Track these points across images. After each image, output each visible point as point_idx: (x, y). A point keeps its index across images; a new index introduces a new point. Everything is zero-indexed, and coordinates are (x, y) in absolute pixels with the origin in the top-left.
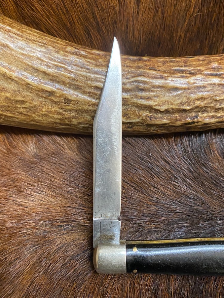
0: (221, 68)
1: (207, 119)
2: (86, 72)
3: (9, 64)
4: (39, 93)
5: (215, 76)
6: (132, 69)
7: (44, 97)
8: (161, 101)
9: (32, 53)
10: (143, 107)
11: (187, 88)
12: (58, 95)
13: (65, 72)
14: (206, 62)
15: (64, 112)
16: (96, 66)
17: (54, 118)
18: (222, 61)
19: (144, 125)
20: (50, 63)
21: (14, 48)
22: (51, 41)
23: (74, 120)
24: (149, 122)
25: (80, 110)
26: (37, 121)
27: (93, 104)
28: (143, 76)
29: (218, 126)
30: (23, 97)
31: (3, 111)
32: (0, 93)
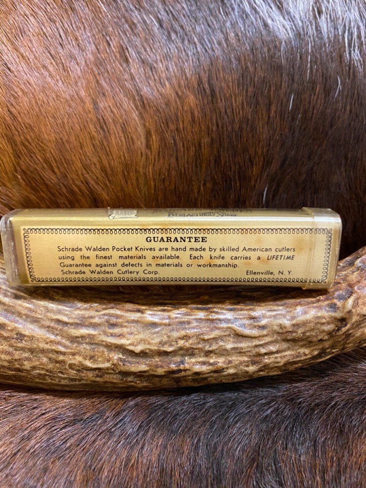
1: (197, 367)
5: (202, 310)
8: (136, 340)
10: (113, 347)
11: (168, 323)
12: (9, 328)
15: (15, 352)
19: (117, 373)
23: (26, 363)
24: (122, 369)
25: (35, 349)
27: (51, 342)
28: (117, 308)
29: (215, 377)
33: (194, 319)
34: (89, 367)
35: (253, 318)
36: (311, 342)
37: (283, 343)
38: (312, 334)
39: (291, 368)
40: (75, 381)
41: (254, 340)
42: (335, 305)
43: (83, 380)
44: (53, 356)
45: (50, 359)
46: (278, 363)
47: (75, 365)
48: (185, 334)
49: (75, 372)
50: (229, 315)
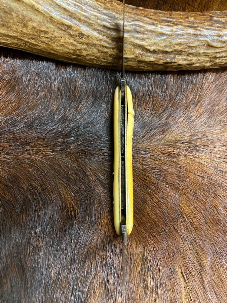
0: (196, 22)
1: (181, 61)
2: (97, 12)
4: (60, 26)
5: (191, 28)
6: (132, 15)
7: (63, 30)
8: (152, 43)
10: (137, 46)
11: (170, 34)
12: (74, 29)
13: (81, 11)
14: (185, 16)
15: (77, 45)
16: (105, 9)
17: (69, 49)
18: (197, 17)
19: (136, 61)
20: (70, 2)
23: (84, 52)
24: (140, 59)
25: (90, 44)
26: (55, 50)
27: (101, 40)
28: (140, 21)
29: (187, 67)
30: (46, 28)
31: (29, 38)
32: (28, 23)
33: (186, 33)
35: (220, 36)
40: (111, 64)
41: (216, 49)
44: (101, 49)
45: (99, 50)
47: (113, 55)
48: (180, 42)
49: (112, 59)
50: (206, 33)
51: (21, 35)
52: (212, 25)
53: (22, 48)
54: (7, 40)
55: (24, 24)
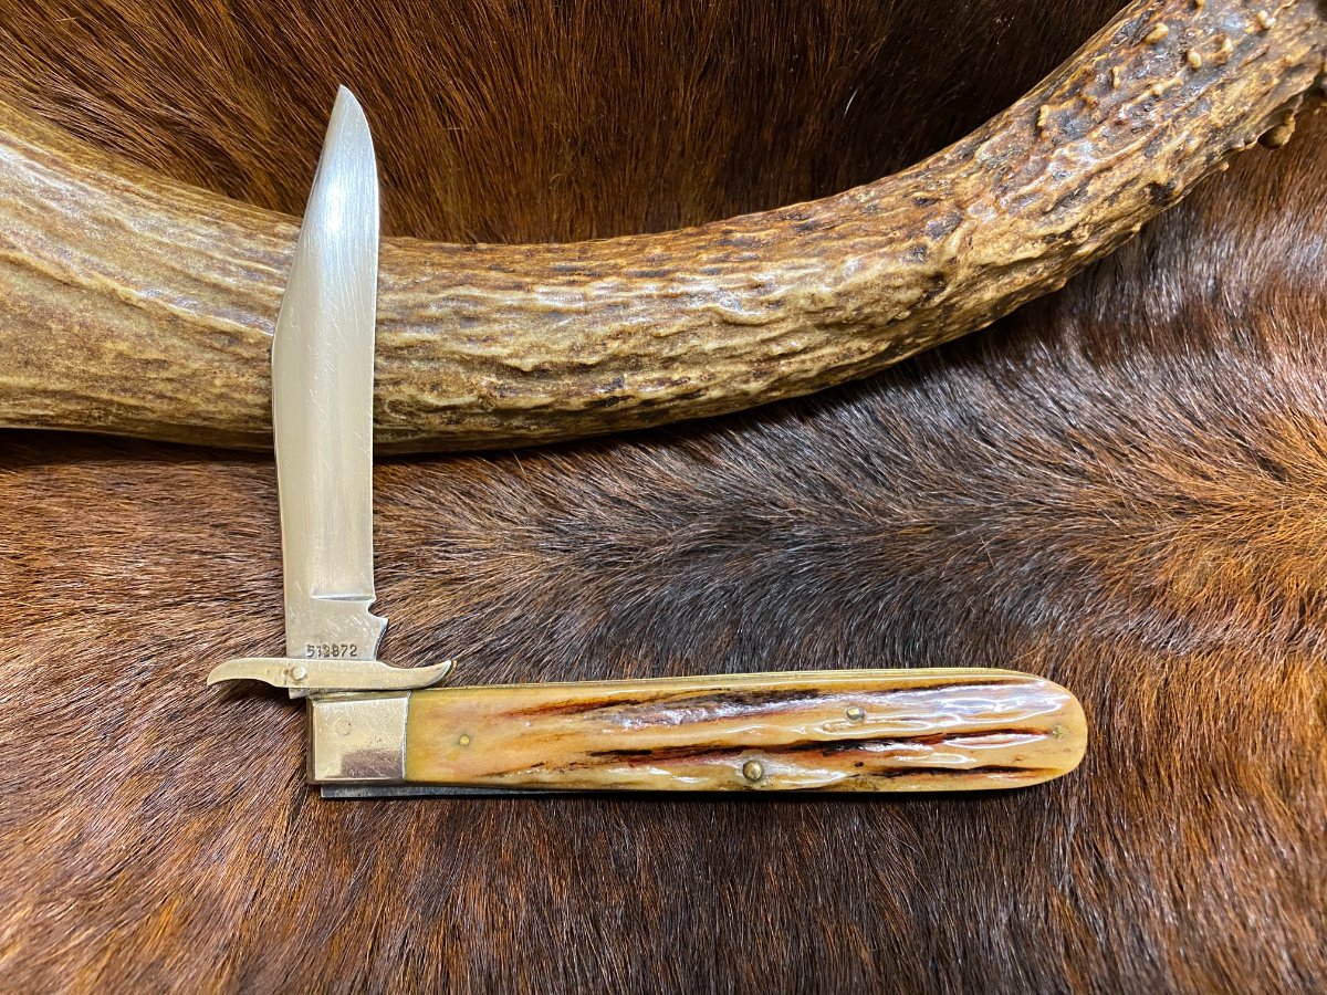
0: (670, 258)
1: (649, 389)
3: (123, 268)
4: (204, 338)
5: (652, 277)
6: (445, 271)
7: (215, 349)
8: (522, 346)
9: (183, 241)
10: (476, 362)
11: (583, 309)
12: (252, 341)
13: (269, 284)
14: (635, 247)
17: (246, 404)
18: (675, 243)
20: (230, 263)
21: (136, 229)
22: (236, 212)
24: (499, 403)
26: (203, 415)
28: (472, 284)
29: (684, 407)
30: (161, 351)
31: (112, 391)
32: (103, 344)
33: (637, 297)
34: (431, 405)
35: (758, 286)
36: (872, 326)
37: (818, 332)
38: (875, 309)
39: (835, 381)
40: (406, 435)
41: (759, 330)
42: (925, 247)
43: (423, 431)
46: (806, 371)
47: (401, 403)
48: (620, 328)
49: (403, 417)
50: (708, 284)
51: (85, 384)
52: (726, 257)
53: (99, 423)
54: (46, 407)
55: (89, 349)
